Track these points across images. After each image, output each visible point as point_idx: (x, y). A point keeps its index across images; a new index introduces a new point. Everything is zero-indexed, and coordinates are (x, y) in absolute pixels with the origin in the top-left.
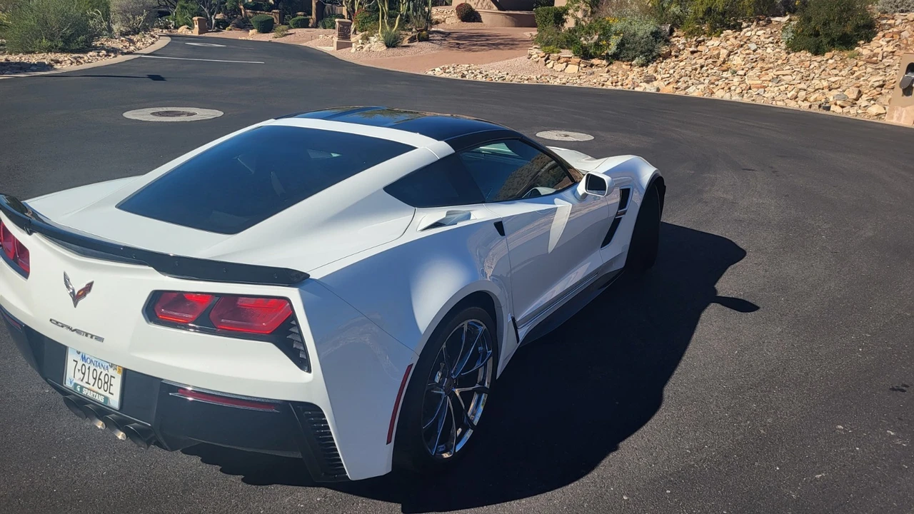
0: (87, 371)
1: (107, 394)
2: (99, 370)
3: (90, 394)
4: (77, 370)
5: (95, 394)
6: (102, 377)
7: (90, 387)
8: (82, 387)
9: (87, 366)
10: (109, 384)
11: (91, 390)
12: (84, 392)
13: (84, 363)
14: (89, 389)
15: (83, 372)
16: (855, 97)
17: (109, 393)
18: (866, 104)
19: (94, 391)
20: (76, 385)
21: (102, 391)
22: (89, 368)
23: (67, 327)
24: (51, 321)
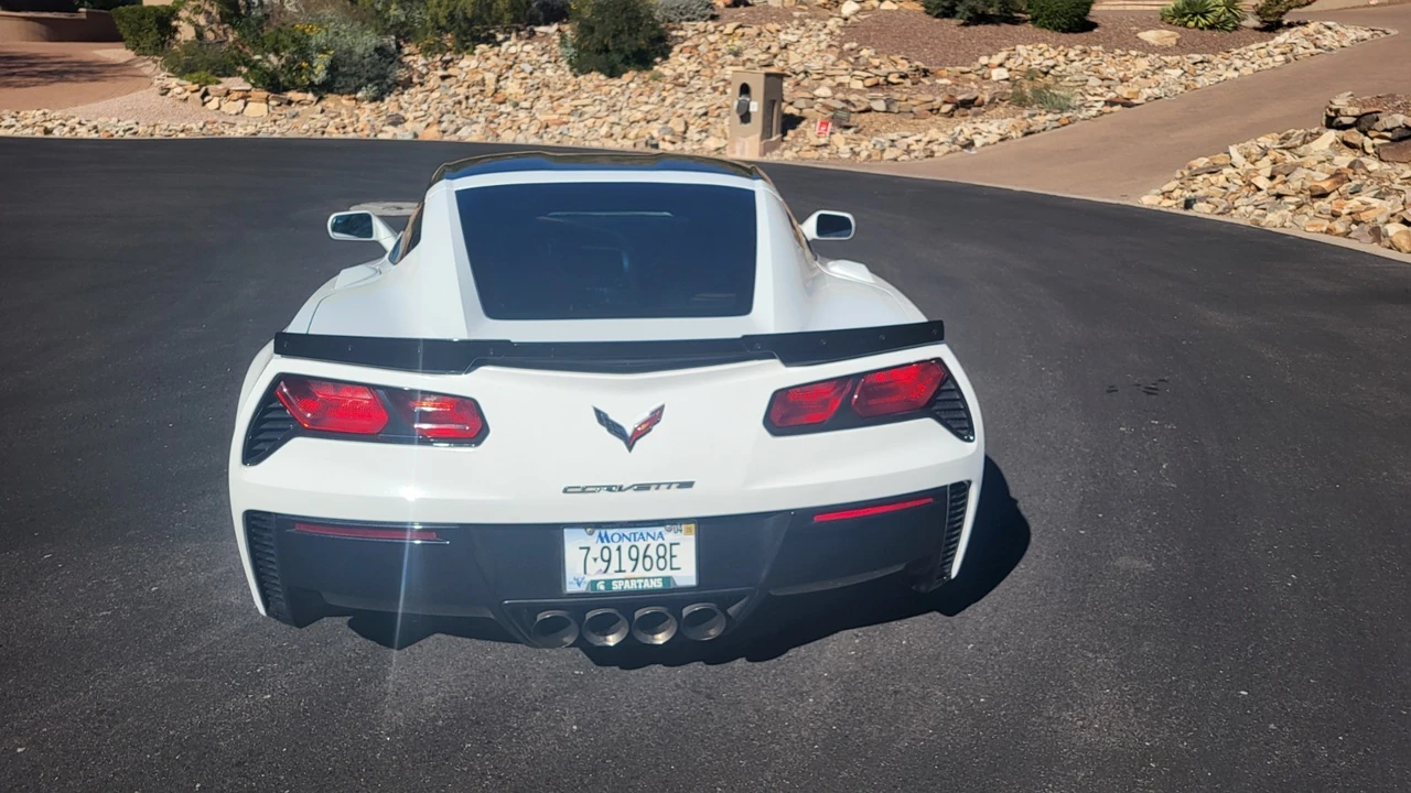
0: (615, 553)
1: (667, 573)
2: (641, 544)
3: (628, 586)
4: (590, 560)
5: (640, 581)
6: (652, 552)
7: (628, 574)
8: (608, 583)
9: (613, 546)
10: (668, 557)
11: (629, 579)
12: (616, 587)
13: (606, 544)
14: (624, 580)
15: (606, 558)
16: (682, 129)
17: (672, 569)
18: (697, 137)
19: (636, 579)
20: (594, 583)
21: (655, 572)
22: (619, 549)
23: (610, 489)
24: (565, 491)
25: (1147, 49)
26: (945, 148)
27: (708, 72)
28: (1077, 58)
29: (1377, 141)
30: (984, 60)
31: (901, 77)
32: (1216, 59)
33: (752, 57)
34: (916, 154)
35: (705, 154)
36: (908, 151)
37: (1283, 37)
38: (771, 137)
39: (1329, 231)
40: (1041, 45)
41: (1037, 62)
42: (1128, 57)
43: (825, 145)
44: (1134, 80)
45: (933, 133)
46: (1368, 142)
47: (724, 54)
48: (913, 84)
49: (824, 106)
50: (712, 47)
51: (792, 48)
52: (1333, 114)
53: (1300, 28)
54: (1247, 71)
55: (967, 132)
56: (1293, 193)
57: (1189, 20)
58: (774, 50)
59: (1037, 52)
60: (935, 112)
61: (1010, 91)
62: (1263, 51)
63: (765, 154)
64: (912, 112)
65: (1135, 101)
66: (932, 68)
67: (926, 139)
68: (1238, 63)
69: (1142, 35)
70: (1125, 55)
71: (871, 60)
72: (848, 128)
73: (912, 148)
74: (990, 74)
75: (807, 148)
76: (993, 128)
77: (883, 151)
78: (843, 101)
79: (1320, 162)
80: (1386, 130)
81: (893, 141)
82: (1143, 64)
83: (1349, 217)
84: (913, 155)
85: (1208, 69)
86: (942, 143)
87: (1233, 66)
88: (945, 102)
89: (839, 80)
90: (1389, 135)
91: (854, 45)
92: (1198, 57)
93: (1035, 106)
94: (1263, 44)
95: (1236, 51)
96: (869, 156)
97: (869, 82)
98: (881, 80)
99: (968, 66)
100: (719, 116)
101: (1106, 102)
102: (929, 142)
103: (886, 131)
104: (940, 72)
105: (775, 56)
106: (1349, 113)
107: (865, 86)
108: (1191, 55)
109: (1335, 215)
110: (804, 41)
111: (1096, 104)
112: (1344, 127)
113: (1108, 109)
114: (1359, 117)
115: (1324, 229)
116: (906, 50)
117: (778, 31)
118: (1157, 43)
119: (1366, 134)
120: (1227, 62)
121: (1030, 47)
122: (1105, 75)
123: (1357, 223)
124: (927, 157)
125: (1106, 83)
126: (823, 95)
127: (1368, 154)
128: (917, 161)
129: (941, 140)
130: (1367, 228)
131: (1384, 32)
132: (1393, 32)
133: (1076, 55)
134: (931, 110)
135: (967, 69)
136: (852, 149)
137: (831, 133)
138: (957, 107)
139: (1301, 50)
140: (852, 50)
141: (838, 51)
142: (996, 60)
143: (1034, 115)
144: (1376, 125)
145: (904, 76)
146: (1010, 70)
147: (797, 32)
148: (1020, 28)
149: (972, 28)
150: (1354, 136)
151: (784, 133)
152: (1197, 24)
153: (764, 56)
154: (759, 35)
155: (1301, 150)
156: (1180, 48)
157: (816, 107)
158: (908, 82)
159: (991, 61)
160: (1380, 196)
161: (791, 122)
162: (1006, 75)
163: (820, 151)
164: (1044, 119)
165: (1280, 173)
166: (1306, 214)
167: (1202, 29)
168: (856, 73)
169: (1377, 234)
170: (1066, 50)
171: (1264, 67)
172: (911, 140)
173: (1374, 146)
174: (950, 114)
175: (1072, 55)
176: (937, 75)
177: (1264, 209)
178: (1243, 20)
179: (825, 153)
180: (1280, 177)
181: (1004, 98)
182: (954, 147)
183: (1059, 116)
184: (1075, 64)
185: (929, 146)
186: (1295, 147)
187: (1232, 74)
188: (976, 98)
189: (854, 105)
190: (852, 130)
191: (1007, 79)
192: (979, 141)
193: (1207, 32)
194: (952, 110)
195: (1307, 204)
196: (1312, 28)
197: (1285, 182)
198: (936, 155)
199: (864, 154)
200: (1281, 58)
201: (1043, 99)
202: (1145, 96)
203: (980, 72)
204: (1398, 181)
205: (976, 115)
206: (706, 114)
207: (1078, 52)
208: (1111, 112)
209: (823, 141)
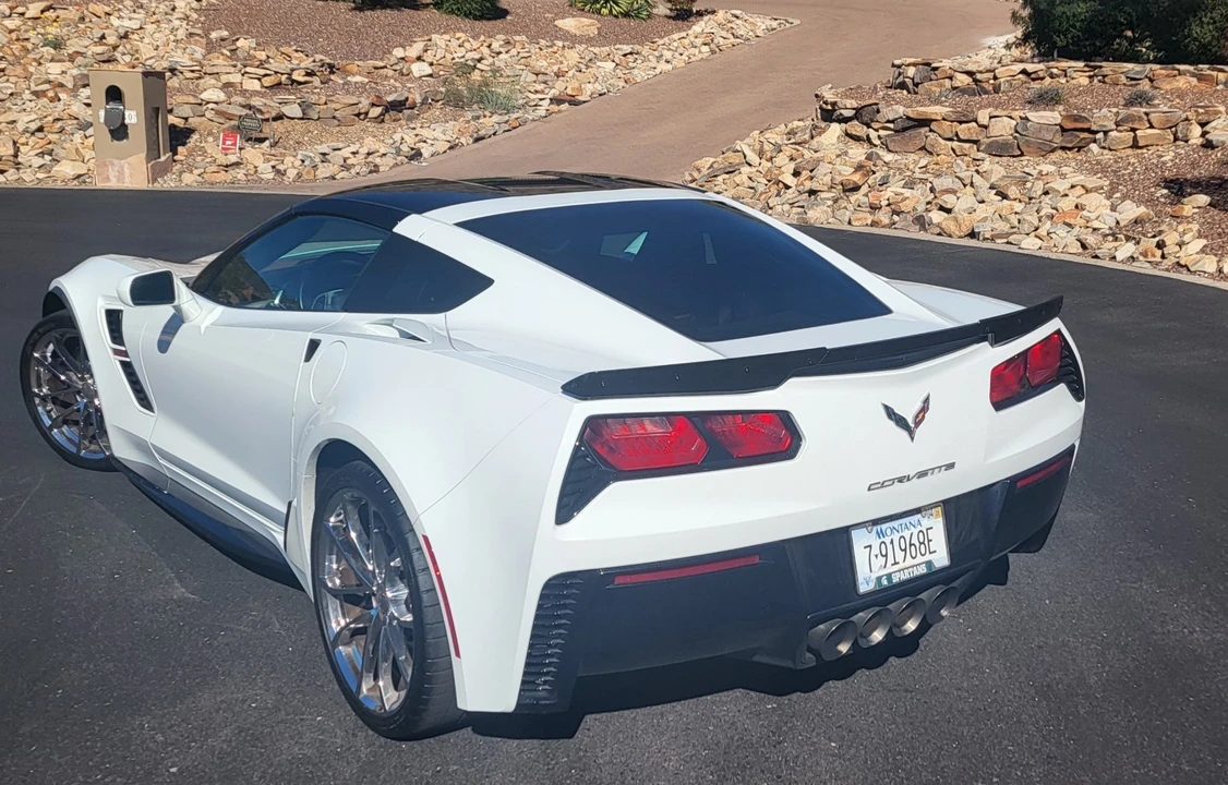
0: (890, 547)
1: (928, 557)
2: (907, 534)
3: (904, 576)
4: (873, 557)
5: (911, 570)
6: (915, 541)
7: (901, 565)
8: (889, 576)
9: (887, 540)
10: (926, 542)
11: (903, 570)
12: (895, 580)
13: (883, 539)
14: (899, 571)
15: (884, 553)
16: (11, 152)
17: (930, 553)
18: (38, 162)
19: (907, 568)
20: (879, 579)
21: (920, 559)
22: (892, 542)
23: (900, 480)
24: (869, 489)
25: (572, 40)
26: (389, 160)
27: (19, 70)
28: (502, 50)
29: (882, 133)
30: (398, 52)
31: (308, 74)
32: (645, 50)
33: (83, 50)
34: (357, 169)
35: (59, 185)
36: (346, 167)
37: (699, 26)
38: (159, 157)
39: (874, 224)
40: (458, 35)
41: (460, 55)
42: (555, 48)
43: (237, 164)
44: (570, 74)
45: (370, 143)
46: (873, 135)
47: (36, 46)
48: (322, 83)
49: (218, 113)
50: (14, 36)
51: (135, 37)
52: (829, 107)
53: (709, 16)
54: (679, 62)
55: (410, 139)
56: (826, 188)
57: (602, 7)
58: (111, 40)
59: (455, 43)
60: (362, 117)
61: (443, 90)
62: (686, 41)
63: (155, 180)
64: (334, 117)
65: (581, 98)
66: (338, 63)
67: (364, 150)
68: (668, 54)
69: (559, 23)
70: (551, 47)
71: (252, 52)
72: (261, 140)
73: (349, 162)
74: (409, 68)
75: (214, 168)
76: (438, 134)
77: (315, 167)
78: (243, 106)
79: (838, 156)
80: (888, 121)
81: (324, 154)
82: (572, 56)
83: (888, 208)
84: (353, 171)
85: (639, 61)
86: (384, 155)
87: (664, 58)
88: (373, 105)
89: (225, 79)
90: (891, 126)
91: (225, 33)
92: (627, 48)
93: (475, 106)
94: (684, 34)
95: (661, 42)
96: (299, 175)
97: (267, 81)
98: (284, 78)
99: (382, 59)
100: (62, 131)
101: (551, 99)
102: (369, 154)
103: (311, 143)
104: (349, 67)
105: (115, 48)
106: (848, 106)
107: (262, 86)
108: (618, 46)
109: (874, 208)
110: (150, 28)
111: (540, 103)
112: (846, 120)
113: (554, 108)
114: (858, 110)
115: (869, 222)
116: (295, 39)
117: (108, 14)
118: (578, 33)
119: (869, 126)
120: (656, 53)
121: (446, 37)
122: (537, 69)
123: (898, 214)
124: (371, 172)
125: (541, 77)
126: (215, 99)
127: (876, 146)
128: (360, 178)
129: (382, 151)
130: (910, 218)
131: (787, 21)
132: (797, 22)
133: (501, 46)
134: (358, 115)
135: (381, 64)
136: (273, 167)
137: (241, 149)
138: (387, 110)
139: (722, 41)
140: (223, 40)
141: (204, 41)
142: (413, 51)
143: (478, 118)
144: (878, 117)
145: (310, 74)
146: (431, 64)
147: (135, 16)
148: (425, 14)
149: (368, 13)
150: (857, 128)
151: (175, 153)
152: (611, 11)
153: (100, 49)
154: (82, 19)
155: (814, 143)
156: (602, 38)
157: (209, 114)
158: (316, 81)
159: (407, 54)
160: (910, 185)
161: (179, 136)
162: (429, 70)
163: (233, 172)
164: (490, 122)
165: (804, 169)
166: (845, 208)
167: (616, 17)
168: (248, 69)
169: (921, 222)
170: (488, 41)
171: (693, 59)
172: (346, 152)
173: (879, 137)
174: (380, 120)
175: (496, 46)
176: (347, 73)
177: (803, 207)
178: (654, 7)
179: (240, 174)
180: (805, 174)
181: (438, 98)
182: (399, 158)
183: (506, 118)
184: (501, 56)
185: (370, 159)
186: (805, 142)
187: (663, 67)
188: (407, 99)
189: (262, 112)
190: (267, 143)
191: (431, 76)
192: (426, 151)
193: (624, 21)
194: (382, 114)
195: (842, 198)
196: (721, 15)
197: (812, 178)
198: (381, 169)
199: (292, 173)
200: (705, 49)
201: (482, 97)
202: (589, 93)
203: (397, 67)
204: (917, 170)
205: (410, 119)
206: (40, 129)
207: (502, 43)
208: (560, 111)
209: (233, 159)
